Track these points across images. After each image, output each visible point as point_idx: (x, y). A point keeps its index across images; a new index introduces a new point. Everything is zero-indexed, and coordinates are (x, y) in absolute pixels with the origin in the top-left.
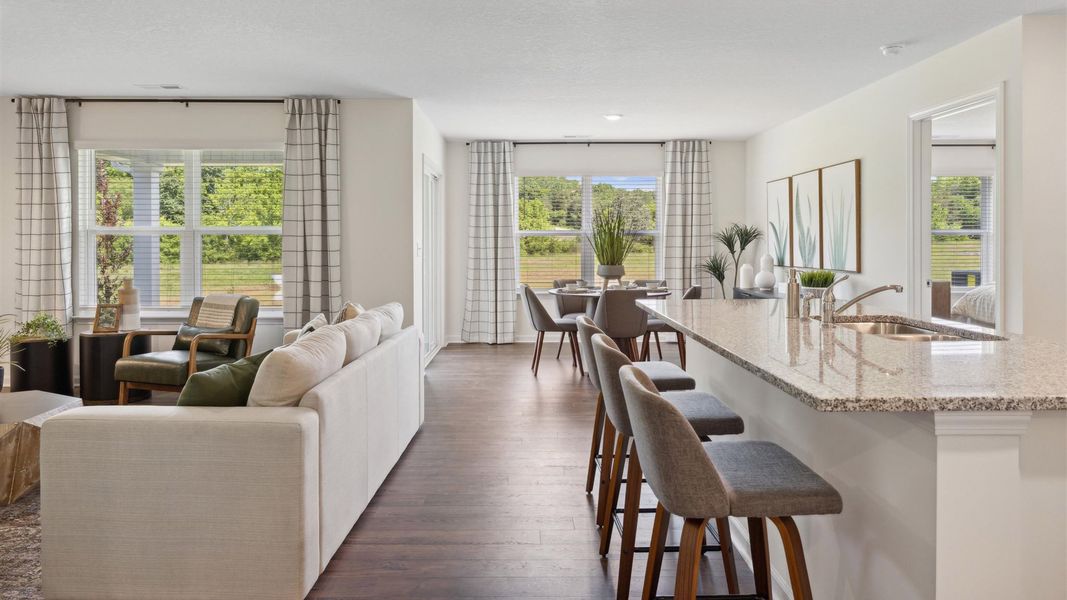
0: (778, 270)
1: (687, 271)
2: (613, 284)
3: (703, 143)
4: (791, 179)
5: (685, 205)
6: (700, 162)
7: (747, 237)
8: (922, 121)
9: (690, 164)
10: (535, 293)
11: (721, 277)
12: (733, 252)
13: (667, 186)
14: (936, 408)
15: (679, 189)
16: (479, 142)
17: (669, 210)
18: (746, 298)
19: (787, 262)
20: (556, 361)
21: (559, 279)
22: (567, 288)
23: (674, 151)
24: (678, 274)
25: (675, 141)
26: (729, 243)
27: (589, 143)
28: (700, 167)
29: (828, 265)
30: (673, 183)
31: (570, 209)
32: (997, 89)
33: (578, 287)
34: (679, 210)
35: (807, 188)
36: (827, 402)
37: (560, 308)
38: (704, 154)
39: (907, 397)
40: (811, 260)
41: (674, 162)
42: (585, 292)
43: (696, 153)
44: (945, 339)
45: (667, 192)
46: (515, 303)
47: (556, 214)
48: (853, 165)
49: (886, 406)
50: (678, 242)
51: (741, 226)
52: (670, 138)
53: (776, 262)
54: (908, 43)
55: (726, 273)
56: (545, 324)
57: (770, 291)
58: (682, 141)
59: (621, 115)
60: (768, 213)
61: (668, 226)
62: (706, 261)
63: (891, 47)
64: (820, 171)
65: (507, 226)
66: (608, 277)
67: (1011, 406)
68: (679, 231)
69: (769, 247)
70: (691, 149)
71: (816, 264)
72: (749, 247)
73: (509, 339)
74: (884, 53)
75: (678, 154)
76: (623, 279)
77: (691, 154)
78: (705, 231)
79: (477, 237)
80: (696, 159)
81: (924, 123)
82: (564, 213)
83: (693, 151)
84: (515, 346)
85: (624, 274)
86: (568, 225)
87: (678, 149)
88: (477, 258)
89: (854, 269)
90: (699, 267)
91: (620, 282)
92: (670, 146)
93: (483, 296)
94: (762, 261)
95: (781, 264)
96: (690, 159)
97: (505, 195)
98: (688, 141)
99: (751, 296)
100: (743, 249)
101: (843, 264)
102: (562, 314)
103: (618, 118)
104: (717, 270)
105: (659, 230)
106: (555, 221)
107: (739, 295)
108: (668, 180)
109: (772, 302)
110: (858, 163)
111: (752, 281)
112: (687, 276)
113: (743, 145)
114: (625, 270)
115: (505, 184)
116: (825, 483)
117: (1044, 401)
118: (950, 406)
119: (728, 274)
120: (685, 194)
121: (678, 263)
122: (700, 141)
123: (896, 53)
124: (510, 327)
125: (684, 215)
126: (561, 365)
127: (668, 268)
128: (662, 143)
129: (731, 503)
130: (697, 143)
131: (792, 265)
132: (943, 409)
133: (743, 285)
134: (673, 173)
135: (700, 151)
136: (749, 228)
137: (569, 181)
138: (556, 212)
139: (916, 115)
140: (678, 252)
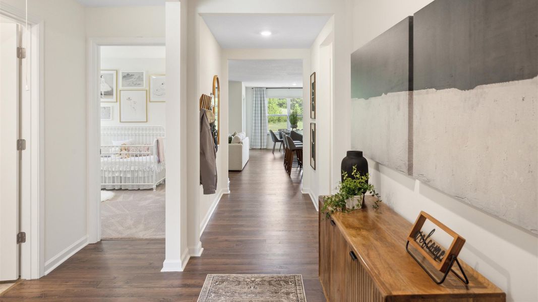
10: (273, 132)
16: (256, 88)
21: (280, 129)
22: (282, 131)
27: (289, 88)
37: (280, 136)
42: (286, 131)
46: (267, 135)
56: (276, 140)
65: (264, 113)
66: (293, 128)
73: (265, 147)
79: (255, 117)
84: (267, 150)
88: (255, 123)
93: (257, 134)
97: (264, 104)
102: (280, 138)
115: (264, 100)
124: (265, 144)
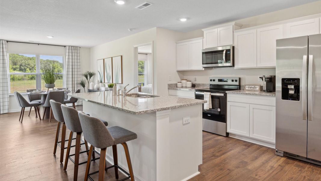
0: (100, 84)
1: (73, 85)
2: (51, 90)
3: (78, 48)
4: (104, 60)
5: (72, 65)
6: (77, 53)
7: (91, 75)
8: (136, 48)
9: (74, 54)
10: (21, 94)
11: (84, 86)
12: (87, 79)
13: (67, 60)
14: (157, 111)
15: (70, 60)
17: (68, 67)
18: (92, 92)
19: (103, 82)
20: (28, 117)
21: (28, 89)
22: (34, 92)
23: (69, 49)
24: (71, 86)
25: (69, 46)
26: (86, 77)
27: (39, 44)
28: (77, 54)
29: (114, 82)
30: (68, 59)
31: (21, 65)
32: (152, 42)
33: (37, 91)
34: (71, 67)
35: (108, 62)
36: (137, 112)
37: (30, 99)
38: (78, 51)
39: (152, 109)
40: (110, 81)
41: (69, 52)
42: (41, 93)
43: (76, 50)
44: (148, 97)
45: (67, 61)
46: (9, 98)
47: (15, 67)
48: (120, 57)
49: (148, 112)
50: (71, 76)
51: (90, 72)
52: (67, 45)
53: (100, 82)
54: (134, 29)
55: (85, 85)
56: (26, 104)
57: (98, 90)
58: (71, 46)
59: (53, 37)
60: (97, 68)
61: (67, 71)
62: (80, 82)
63: (131, 29)
64: (112, 58)
66: (49, 88)
67: (168, 109)
68: (71, 73)
69: (97, 78)
70: (74, 49)
71: (111, 82)
72: (92, 78)
73: (6, 111)
74: (129, 30)
75: (70, 50)
76: (54, 88)
77: (74, 50)
78: (79, 73)
80: (76, 52)
81: (136, 49)
82: (18, 66)
83: (75, 50)
84: (9, 114)
85: (55, 86)
86: (20, 71)
87: (70, 49)
89: (121, 83)
90: (77, 84)
91: (53, 89)
92: (67, 48)
94: (96, 81)
95: (101, 82)
96: (74, 52)
98: (73, 46)
99: (94, 91)
100: (90, 78)
101: (118, 82)
102: (31, 101)
103: (52, 37)
104: (83, 85)
105: (64, 72)
106: (15, 69)
107: (90, 91)
108: (67, 58)
109: (99, 92)
110: (122, 56)
111: (93, 87)
112: (73, 86)
113: (89, 49)
114: (55, 85)
116: (133, 132)
117: (173, 107)
118: (159, 110)
119: (86, 85)
120: (72, 62)
121: (71, 83)
122: (77, 47)
123: (132, 31)
124: (7, 107)
125: (72, 68)
126: (30, 118)
127: (67, 84)
128: (65, 46)
129: (114, 142)
130: (76, 47)
131: (104, 82)
132: (158, 111)
133: (91, 88)
134: (69, 56)
135: (77, 50)
136: (92, 72)
137: (19, 56)
138: (15, 66)
139: (135, 46)
140: (71, 79)
